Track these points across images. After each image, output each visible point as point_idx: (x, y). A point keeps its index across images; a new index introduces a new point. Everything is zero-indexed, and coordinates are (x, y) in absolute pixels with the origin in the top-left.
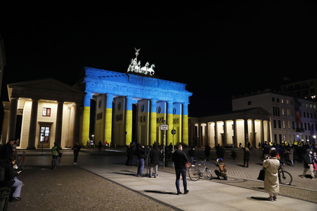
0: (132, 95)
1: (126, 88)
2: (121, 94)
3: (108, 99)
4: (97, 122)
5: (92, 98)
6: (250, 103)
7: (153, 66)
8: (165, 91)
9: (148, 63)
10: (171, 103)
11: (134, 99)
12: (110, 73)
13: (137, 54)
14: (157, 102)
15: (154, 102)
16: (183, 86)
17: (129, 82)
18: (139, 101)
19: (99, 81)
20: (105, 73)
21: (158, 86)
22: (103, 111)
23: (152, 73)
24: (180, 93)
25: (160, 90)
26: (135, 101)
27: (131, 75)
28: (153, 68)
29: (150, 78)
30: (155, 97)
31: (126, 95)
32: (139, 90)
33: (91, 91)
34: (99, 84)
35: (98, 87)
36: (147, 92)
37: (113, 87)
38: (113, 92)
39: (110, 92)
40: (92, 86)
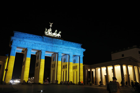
0: (45, 49)
1: (41, 45)
3: (28, 51)
6: (123, 55)
7: (60, 32)
8: (67, 47)
10: (71, 56)
12: (31, 36)
13: (51, 26)
14: (64, 55)
16: (79, 45)
17: (43, 41)
20: (28, 35)
21: (63, 44)
22: (25, 60)
23: (59, 36)
24: (77, 49)
25: (64, 46)
27: (45, 37)
28: (60, 34)
29: (58, 40)
30: (61, 52)
31: (41, 49)
32: (50, 47)
33: (16, 46)
34: (22, 42)
35: (21, 43)
36: (55, 48)
37: (32, 44)
38: (31, 47)
39: (30, 47)
40: (17, 43)
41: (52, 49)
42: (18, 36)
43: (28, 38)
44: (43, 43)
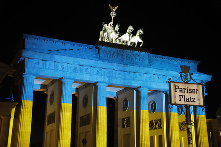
0: (107, 80)
1: (95, 69)
2: (87, 78)
3: (64, 88)
4: (48, 128)
5: (38, 89)
7: (140, 32)
9: (131, 28)
11: (109, 89)
12: (68, 45)
13: (113, 14)
14: (149, 94)
15: (144, 92)
16: (193, 64)
17: (100, 58)
18: (118, 93)
19: (48, 56)
20: (59, 44)
21: (150, 64)
22: (56, 109)
23: (139, 43)
25: (153, 71)
26: (112, 92)
27: (103, 48)
28: (141, 36)
29: (136, 52)
30: (146, 84)
31: (96, 81)
32: (118, 72)
33: (34, 75)
34: (48, 63)
35: (47, 66)
36: (132, 74)
37: (72, 66)
38: (72, 76)
39: (68, 75)
40: (37, 66)
41: (124, 79)
42: (34, 46)
43: (63, 52)
44: (100, 64)
